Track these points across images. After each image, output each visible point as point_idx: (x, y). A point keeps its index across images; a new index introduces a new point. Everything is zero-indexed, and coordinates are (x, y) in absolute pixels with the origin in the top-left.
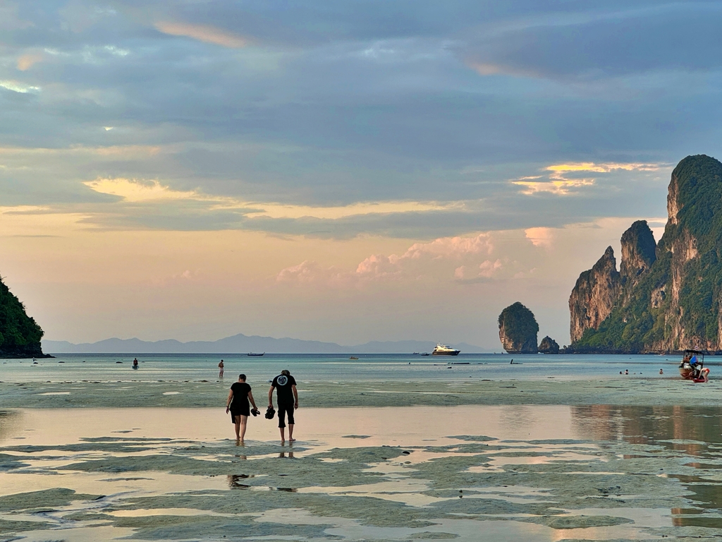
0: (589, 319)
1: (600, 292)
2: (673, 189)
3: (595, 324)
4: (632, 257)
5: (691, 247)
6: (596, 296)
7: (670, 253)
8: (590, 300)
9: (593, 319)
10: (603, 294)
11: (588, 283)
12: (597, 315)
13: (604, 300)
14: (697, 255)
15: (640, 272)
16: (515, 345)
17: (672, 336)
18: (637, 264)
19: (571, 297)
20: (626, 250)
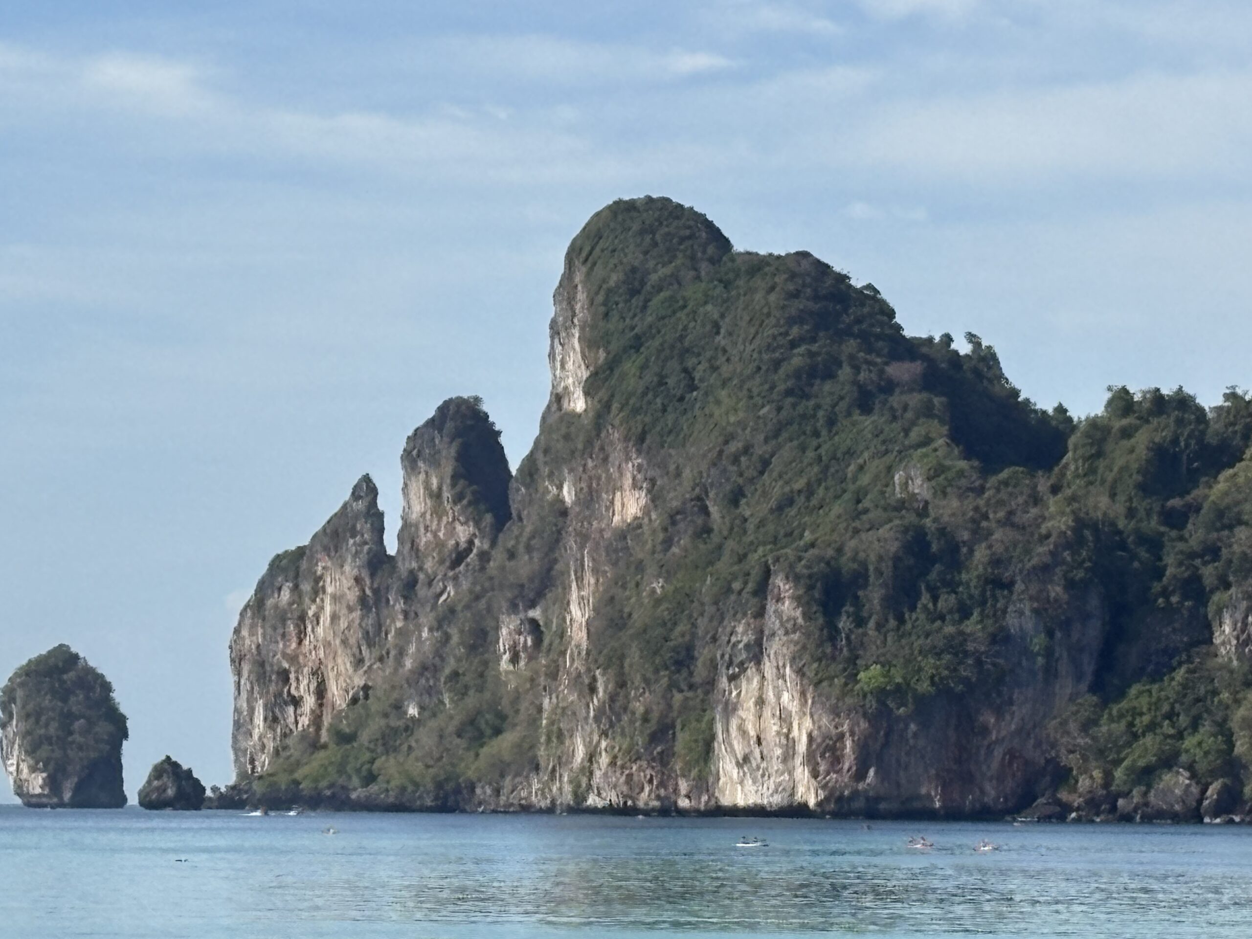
0: (296, 702)
1: (334, 617)
2: (571, 301)
3: (317, 720)
4: (438, 511)
5: (628, 482)
6: (320, 630)
7: (559, 500)
8: (300, 642)
9: (310, 702)
10: (343, 624)
11: (296, 588)
12: (321, 692)
13: (345, 642)
14: (646, 511)
15: (460, 556)
16: (53, 783)
17: (563, 760)
18: (451, 532)
19: (237, 631)
20: (417, 488)
